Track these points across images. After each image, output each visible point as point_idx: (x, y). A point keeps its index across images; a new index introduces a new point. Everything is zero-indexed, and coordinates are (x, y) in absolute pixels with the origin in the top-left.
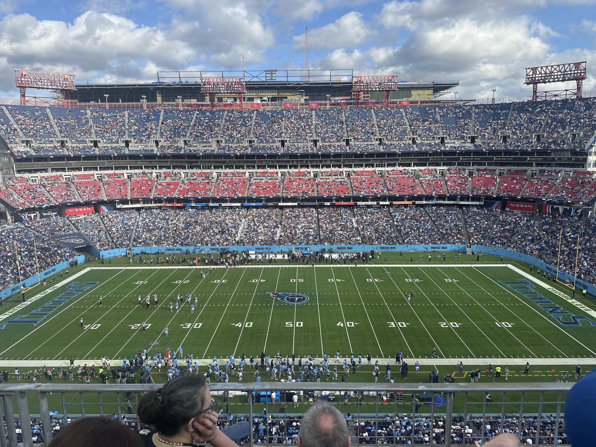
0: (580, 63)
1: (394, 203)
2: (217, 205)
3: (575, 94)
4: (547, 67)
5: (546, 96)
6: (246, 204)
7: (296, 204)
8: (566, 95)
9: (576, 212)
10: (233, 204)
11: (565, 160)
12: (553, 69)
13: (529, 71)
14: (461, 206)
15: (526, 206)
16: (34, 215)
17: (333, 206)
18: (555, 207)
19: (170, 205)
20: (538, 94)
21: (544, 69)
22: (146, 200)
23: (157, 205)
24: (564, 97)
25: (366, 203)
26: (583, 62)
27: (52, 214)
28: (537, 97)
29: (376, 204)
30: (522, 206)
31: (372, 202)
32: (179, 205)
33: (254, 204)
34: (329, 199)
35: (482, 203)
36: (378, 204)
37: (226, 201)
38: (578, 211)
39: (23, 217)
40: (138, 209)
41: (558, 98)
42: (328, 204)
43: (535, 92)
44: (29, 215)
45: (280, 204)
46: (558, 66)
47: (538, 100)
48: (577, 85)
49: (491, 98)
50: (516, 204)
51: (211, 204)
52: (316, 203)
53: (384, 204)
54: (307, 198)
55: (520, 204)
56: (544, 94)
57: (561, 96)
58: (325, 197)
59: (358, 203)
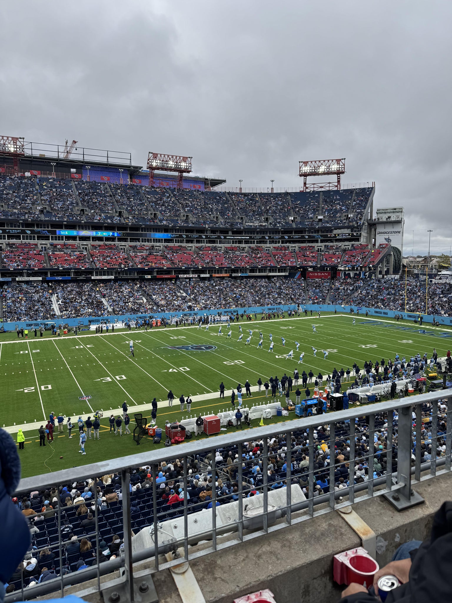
0: (340, 160)
1: (214, 275)
2: (10, 279)
3: (337, 186)
4: (315, 162)
5: (314, 188)
6: (49, 278)
7: (113, 277)
8: (329, 187)
9: (365, 275)
10: (31, 279)
12: (320, 164)
13: (301, 164)
14: (269, 278)
15: (323, 274)
17: (154, 280)
18: (347, 272)
20: (307, 186)
21: (313, 163)
24: (328, 189)
26: (342, 159)
28: (307, 188)
29: (197, 276)
30: (319, 274)
31: (193, 275)
33: (60, 278)
34: (150, 272)
35: (287, 274)
36: (199, 276)
37: (21, 274)
41: (323, 189)
42: (149, 277)
43: (305, 184)
45: (93, 278)
46: (324, 161)
47: (308, 190)
48: (338, 179)
49: (270, 187)
50: (314, 273)
52: (136, 276)
53: (205, 276)
54: (126, 270)
55: (318, 273)
56: (312, 186)
57: (326, 188)
58: (146, 269)
59: (180, 275)
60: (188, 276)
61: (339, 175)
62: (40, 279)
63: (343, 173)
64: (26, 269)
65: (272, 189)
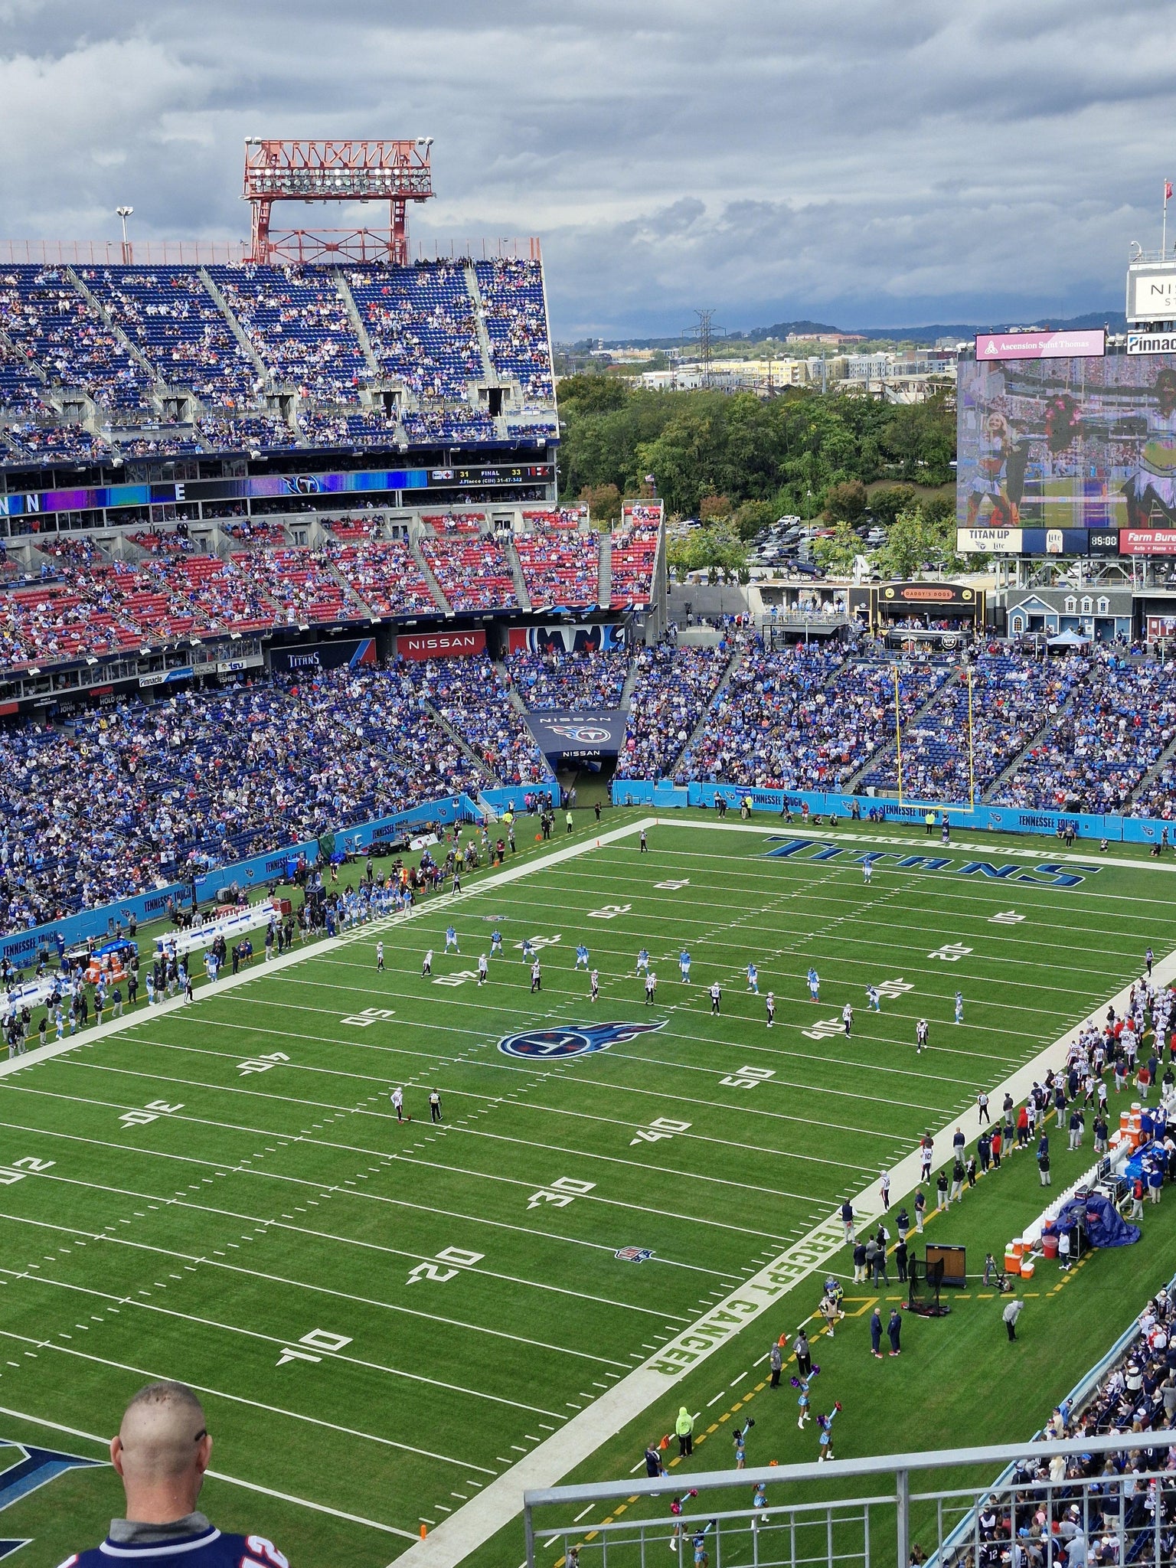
0: (410, 144)
3: (390, 246)
4: (312, 144)
5: (301, 248)
8: (363, 247)
9: (613, 638)
11: (496, 477)
12: (331, 156)
15: (457, 642)
18: (547, 631)
20: (272, 239)
21: (304, 147)
26: (421, 143)
28: (270, 249)
30: (445, 643)
38: (618, 635)
43: (264, 229)
46: (348, 144)
47: (277, 259)
48: (396, 218)
50: (426, 639)
55: (438, 638)
56: (294, 241)
57: (350, 251)
61: (398, 204)
63: (421, 198)
65: (126, 248)
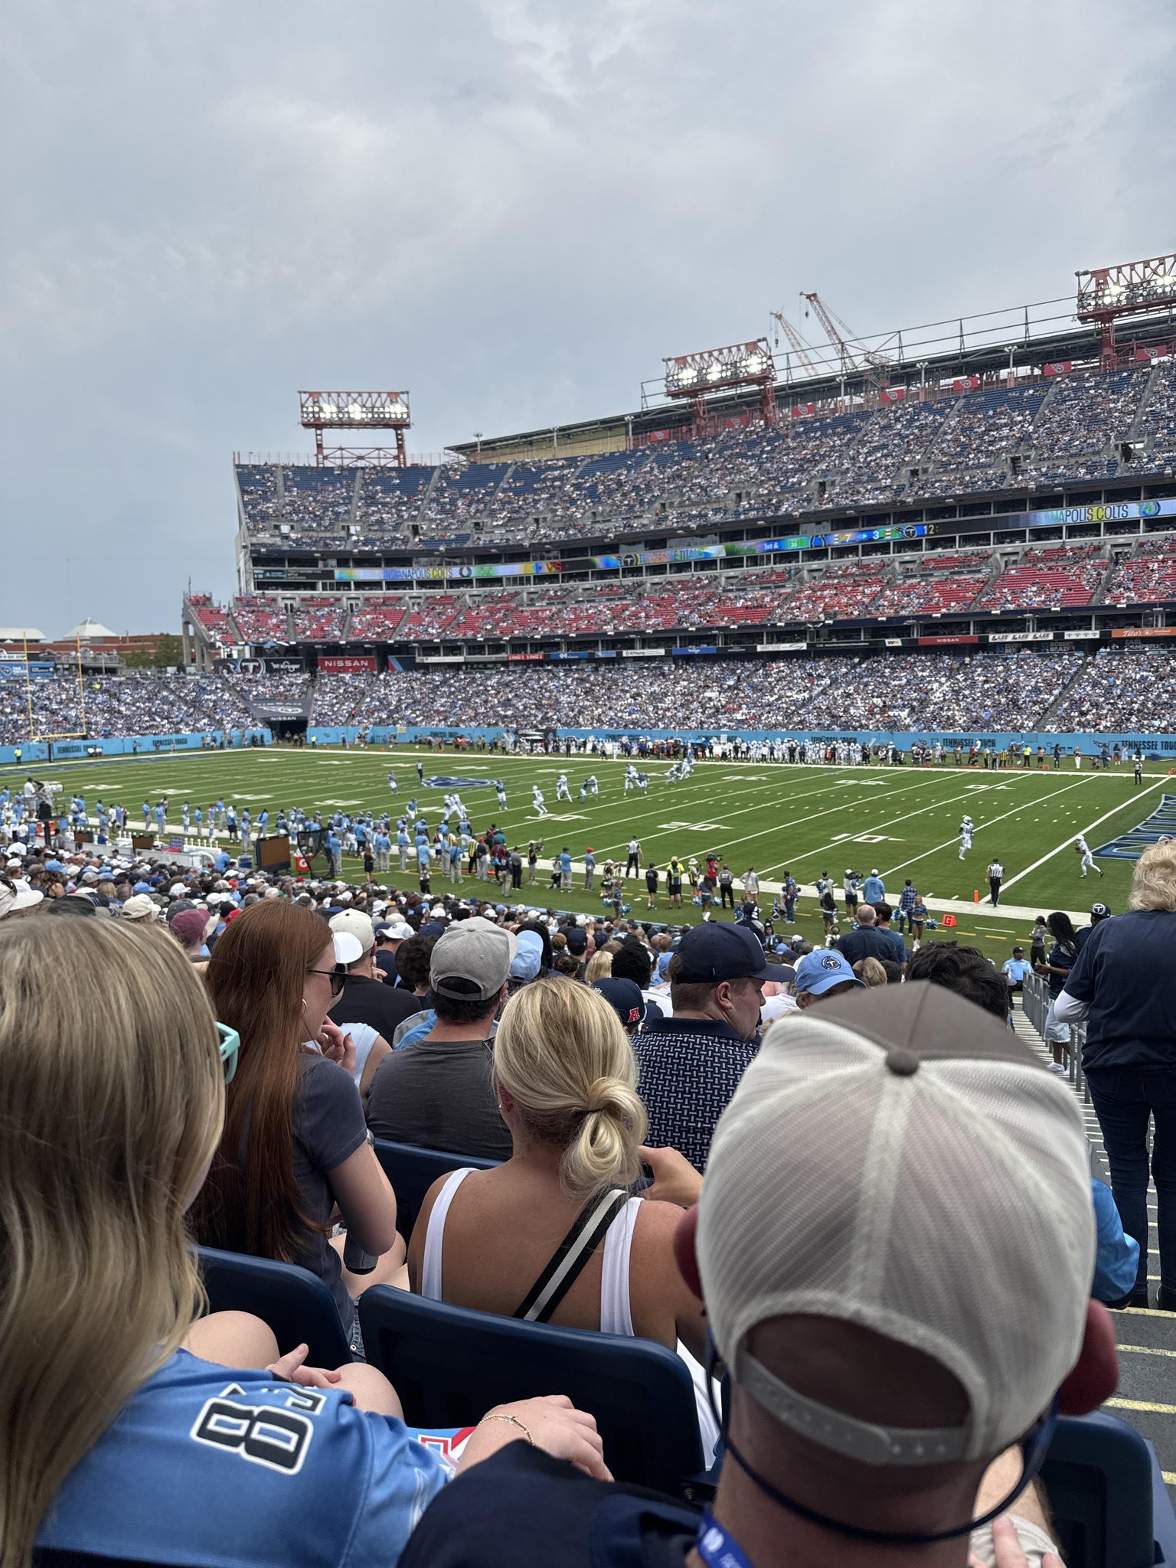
1: (1116, 633)
2: (613, 654)
6: (677, 649)
7: (803, 646)
10: (650, 652)
16: (254, 667)
17: (913, 648)
19: (517, 657)
22: (475, 648)
23: (494, 657)
25: (1017, 635)
27: (289, 667)
29: (1051, 637)
31: (1038, 635)
32: (535, 657)
33: (694, 650)
34: (896, 627)
36: (1059, 638)
37: (632, 644)
39: (232, 666)
40: (456, 667)
42: (897, 642)
44: (244, 664)
45: (759, 648)
51: (600, 654)
52: (863, 641)
53: (1082, 636)
54: (829, 625)
58: (882, 622)
59: (991, 637)
60: (1019, 637)
62: (661, 652)
64: (634, 633)
